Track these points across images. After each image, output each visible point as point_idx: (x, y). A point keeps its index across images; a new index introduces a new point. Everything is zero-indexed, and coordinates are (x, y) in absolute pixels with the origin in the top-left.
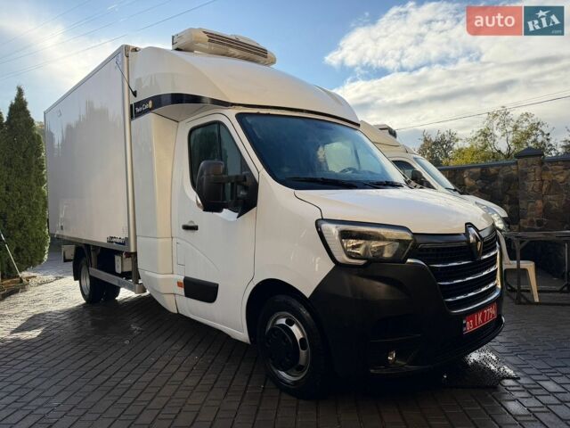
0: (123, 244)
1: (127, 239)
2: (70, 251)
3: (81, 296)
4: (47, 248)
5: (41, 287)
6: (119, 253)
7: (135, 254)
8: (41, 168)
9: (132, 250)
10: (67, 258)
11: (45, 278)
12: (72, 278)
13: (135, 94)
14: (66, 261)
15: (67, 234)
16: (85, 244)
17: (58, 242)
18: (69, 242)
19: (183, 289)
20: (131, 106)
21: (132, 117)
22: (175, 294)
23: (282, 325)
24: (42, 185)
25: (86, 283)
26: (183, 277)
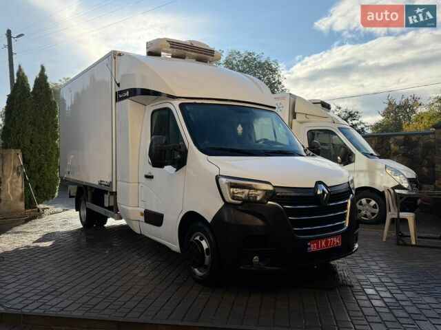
0: (109, 186)
1: (111, 183)
2: (73, 190)
3: (80, 222)
4: (58, 187)
5: (52, 216)
6: (106, 192)
7: (116, 192)
8: (56, 126)
9: (114, 190)
10: (71, 194)
11: (55, 210)
12: (74, 210)
13: (118, 85)
14: (71, 197)
15: (72, 177)
16: (85, 186)
17: (66, 183)
18: (74, 183)
19: (143, 217)
20: (116, 92)
21: (116, 101)
22: (139, 221)
23: (197, 241)
24: (56, 140)
25: (84, 213)
26: (144, 210)
